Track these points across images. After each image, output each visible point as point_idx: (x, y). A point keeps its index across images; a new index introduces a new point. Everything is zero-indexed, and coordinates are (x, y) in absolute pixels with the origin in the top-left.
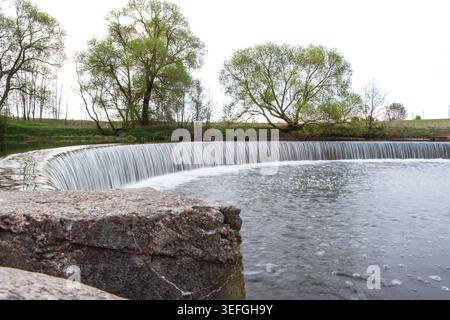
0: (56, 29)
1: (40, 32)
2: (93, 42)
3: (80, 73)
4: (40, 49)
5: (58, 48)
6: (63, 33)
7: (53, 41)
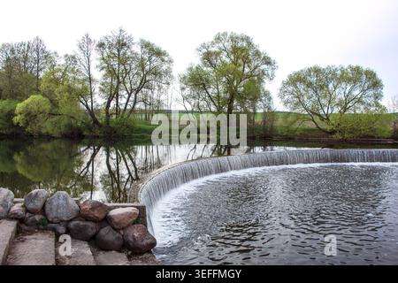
0: (166, 59)
1: (156, 62)
2: (191, 69)
3: (183, 89)
4: (155, 74)
5: (168, 72)
6: (171, 61)
7: (165, 67)
